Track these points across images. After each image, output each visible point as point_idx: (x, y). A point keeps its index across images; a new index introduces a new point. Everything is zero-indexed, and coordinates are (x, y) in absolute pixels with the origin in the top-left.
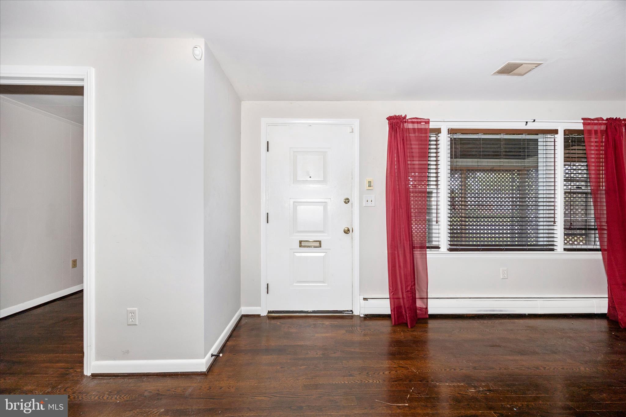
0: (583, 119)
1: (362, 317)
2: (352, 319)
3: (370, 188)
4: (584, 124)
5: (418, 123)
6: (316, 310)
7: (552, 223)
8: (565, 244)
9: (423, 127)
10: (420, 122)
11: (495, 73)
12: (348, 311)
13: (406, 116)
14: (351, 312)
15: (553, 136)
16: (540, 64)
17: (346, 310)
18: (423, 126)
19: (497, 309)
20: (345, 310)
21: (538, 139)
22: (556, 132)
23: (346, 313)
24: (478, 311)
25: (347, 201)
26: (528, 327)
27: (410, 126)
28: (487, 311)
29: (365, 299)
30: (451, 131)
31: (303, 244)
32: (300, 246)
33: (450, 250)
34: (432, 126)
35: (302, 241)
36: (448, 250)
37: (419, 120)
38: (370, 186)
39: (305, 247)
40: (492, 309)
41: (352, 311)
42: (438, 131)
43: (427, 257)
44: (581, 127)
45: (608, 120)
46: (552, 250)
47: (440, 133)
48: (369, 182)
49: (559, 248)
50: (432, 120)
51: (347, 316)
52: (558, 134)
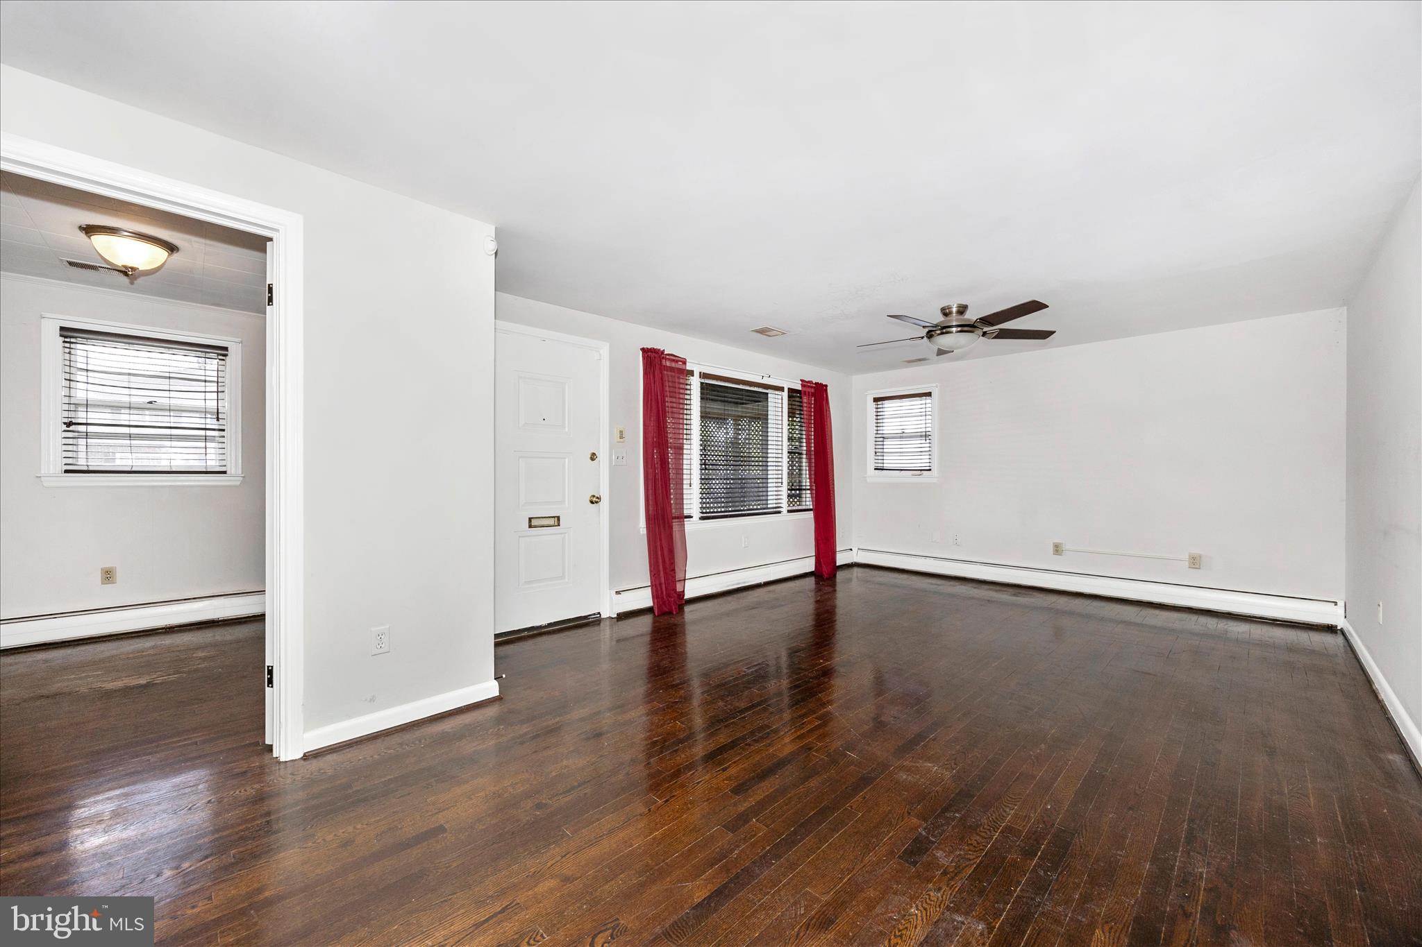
0: (801, 380)
1: (615, 618)
2: (599, 624)
3: (622, 440)
4: (802, 386)
5: (674, 360)
6: (552, 621)
7: (780, 485)
8: (789, 506)
9: (680, 367)
10: (677, 361)
11: (753, 331)
12: (594, 614)
13: (664, 350)
14: (598, 615)
15: (780, 393)
17: (591, 614)
18: (680, 365)
19: (741, 581)
21: (768, 393)
22: (782, 389)
23: (591, 619)
24: (728, 586)
25: (593, 457)
27: (668, 364)
29: (618, 593)
30: (704, 375)
31: (534, 522)
32: (530, 526)
33: (702, 518)
34: (689, 367)
35: (532, 518)
36: (700, 519)
37: (677, 358)
38: (621, 437)
39: (535, 527)
41: (599, 613)
42: (691, 373)
43: (686, 528)
44: (799, 388)
45: (816, 383)
46: (779, 512)
47: (693, 376)
48: (621, 432)
49: (784, 510)
50: (687, 360)
51: (593, 622)
52: (783, 391)
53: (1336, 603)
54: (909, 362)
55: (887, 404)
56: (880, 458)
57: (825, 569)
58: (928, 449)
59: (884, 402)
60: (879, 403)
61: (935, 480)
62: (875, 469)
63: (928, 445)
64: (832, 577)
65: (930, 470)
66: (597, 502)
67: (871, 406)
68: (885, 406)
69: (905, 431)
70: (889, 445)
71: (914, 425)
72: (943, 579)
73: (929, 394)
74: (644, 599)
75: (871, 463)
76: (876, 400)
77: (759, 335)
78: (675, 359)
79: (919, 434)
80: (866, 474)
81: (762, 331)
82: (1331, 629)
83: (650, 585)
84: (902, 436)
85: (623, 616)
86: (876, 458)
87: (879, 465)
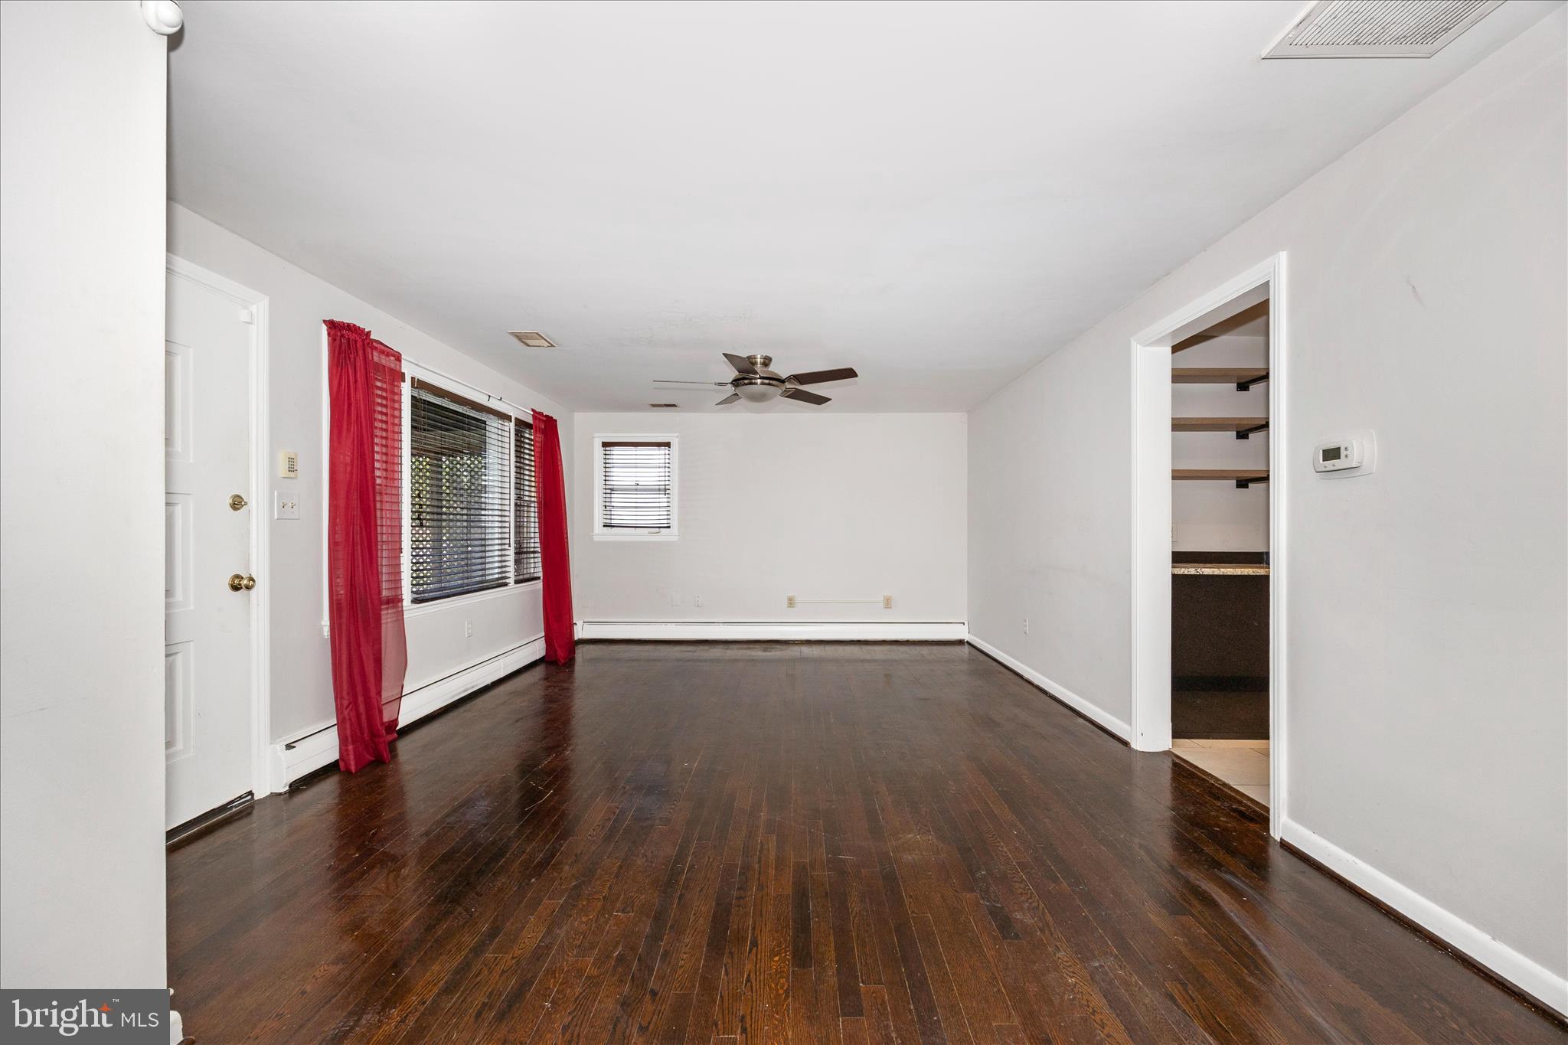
0: (533, 410)
1: (285, 793)
3: (292, 474)
4: (534, 417)
5: (383, 353)
7: (506, 546)
8: (516, 575)
9: (393, 366)
10: (388, 355)
11: (512, 333)
12: (241, 797)
13: (370, 332)
14: (249, 797)
15: (507, 424)
16: (552, 346)
17: (235, 797)
18: (390, 362)
19: (468, 686)
20: (232, 798)
21: (486, 421)
22: (509, 419)
23: (236, 806)
24: (452, 697)
25: (237, 503)
26: (511, 693)
27: (375, 355)
28: (460, 693)
29: (289, 747)
30: (418, 384)
34: (401, 368)
36: (412, 602)
37: (387, 350)
38: (292, 469)
40: (463, 689)
41: (250, 793)
42: (404, 377)
44: (530, 420)
45: (547, 416)
46: (506, 584)
47: (404, 381)
48: (291, 460)
49: (511, 581)
50: (403, 356)
51: (240, 812)
52: (511, 421)
53: (964, 624)
54: (654, 406)
55: (616, 450)
56: (609, 513)
57: (560, 653)
58: (666, 504)
59: (612, 448)
60: (607, 449)
61: (675, 539)
62: (604, 526)
63: (666, 500)
64: (570, 661)
65: (669, 527)
66: (248, 588)
67: (599, 451)
68: (614, 453)
69: (640, 483)
70: (617, 499)
71: (651, 477)
72: (691, 645)
73: (668, 445)
74: (324, 749)
75: (599, 518)
76: (605, 445)
77: (515, 340)
78: (387, 352)
79: (658, 487)
80: (593, 532)
81: (521, 338)
82: (961, 642)
83: (336, 723)
84: (637, 489)
85: (298, 786)
86: (605, 512)
87: (608, 521)
